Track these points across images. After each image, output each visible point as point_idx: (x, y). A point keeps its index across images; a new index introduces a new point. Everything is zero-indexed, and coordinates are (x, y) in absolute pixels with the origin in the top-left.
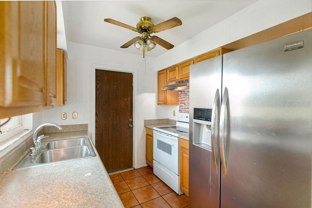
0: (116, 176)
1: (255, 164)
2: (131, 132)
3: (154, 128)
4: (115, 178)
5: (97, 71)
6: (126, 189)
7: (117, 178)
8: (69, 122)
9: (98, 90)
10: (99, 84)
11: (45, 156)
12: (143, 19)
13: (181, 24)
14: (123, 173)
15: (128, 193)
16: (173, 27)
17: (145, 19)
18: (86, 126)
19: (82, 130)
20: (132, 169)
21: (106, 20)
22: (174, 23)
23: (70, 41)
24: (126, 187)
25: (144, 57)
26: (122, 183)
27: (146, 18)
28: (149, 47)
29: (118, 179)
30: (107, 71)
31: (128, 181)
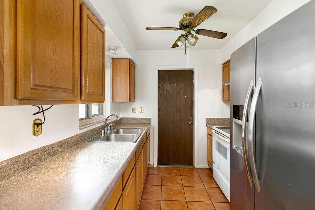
0: (175, 170)
1: (289, 185)
2: (191, 129)
3: (214, 127)
4: (173, 171)
5: (159, 71)
6: (178, 183)
7: (175, 171)
8: (138, 115)
9: (160, 88)
10: (161, 84)
11: (110, 138)
12: (185, 16)
13: (216, 10)
14: (181, 169)
15: (180, 187)
16: (210, 16)
17: (186, 16)
18: (150, 120)
19: (146, 122)
20: (192, 167)
21: (147, 29)
22: (210, 12)
23: (138, 50)
24: (179, 181)
25: (185, 54)
26: (177, 177)
27: (188, 14)
28: (191, 43)
29: (176, 173)
30: (168, 70)
31: (183, 177)
